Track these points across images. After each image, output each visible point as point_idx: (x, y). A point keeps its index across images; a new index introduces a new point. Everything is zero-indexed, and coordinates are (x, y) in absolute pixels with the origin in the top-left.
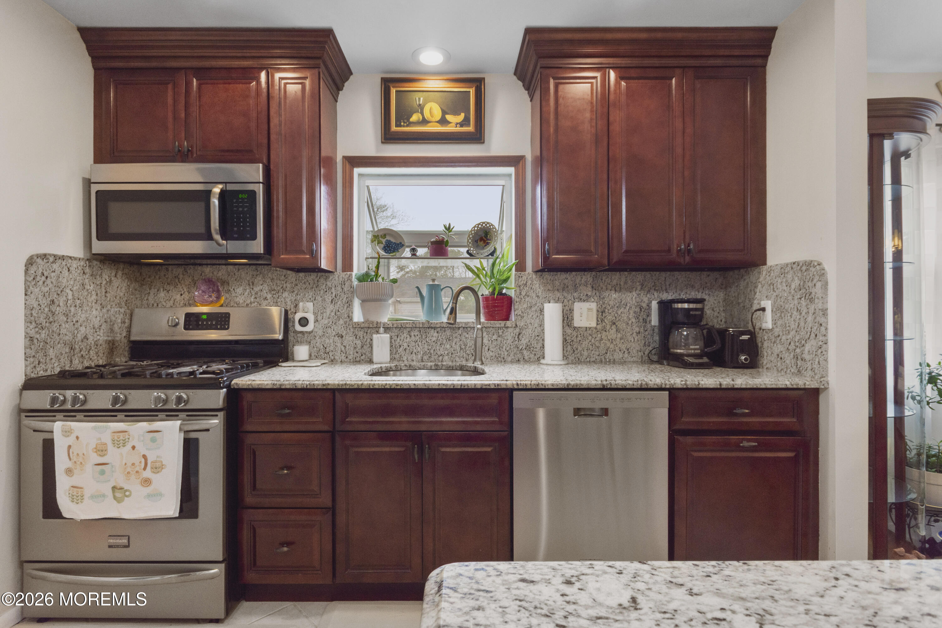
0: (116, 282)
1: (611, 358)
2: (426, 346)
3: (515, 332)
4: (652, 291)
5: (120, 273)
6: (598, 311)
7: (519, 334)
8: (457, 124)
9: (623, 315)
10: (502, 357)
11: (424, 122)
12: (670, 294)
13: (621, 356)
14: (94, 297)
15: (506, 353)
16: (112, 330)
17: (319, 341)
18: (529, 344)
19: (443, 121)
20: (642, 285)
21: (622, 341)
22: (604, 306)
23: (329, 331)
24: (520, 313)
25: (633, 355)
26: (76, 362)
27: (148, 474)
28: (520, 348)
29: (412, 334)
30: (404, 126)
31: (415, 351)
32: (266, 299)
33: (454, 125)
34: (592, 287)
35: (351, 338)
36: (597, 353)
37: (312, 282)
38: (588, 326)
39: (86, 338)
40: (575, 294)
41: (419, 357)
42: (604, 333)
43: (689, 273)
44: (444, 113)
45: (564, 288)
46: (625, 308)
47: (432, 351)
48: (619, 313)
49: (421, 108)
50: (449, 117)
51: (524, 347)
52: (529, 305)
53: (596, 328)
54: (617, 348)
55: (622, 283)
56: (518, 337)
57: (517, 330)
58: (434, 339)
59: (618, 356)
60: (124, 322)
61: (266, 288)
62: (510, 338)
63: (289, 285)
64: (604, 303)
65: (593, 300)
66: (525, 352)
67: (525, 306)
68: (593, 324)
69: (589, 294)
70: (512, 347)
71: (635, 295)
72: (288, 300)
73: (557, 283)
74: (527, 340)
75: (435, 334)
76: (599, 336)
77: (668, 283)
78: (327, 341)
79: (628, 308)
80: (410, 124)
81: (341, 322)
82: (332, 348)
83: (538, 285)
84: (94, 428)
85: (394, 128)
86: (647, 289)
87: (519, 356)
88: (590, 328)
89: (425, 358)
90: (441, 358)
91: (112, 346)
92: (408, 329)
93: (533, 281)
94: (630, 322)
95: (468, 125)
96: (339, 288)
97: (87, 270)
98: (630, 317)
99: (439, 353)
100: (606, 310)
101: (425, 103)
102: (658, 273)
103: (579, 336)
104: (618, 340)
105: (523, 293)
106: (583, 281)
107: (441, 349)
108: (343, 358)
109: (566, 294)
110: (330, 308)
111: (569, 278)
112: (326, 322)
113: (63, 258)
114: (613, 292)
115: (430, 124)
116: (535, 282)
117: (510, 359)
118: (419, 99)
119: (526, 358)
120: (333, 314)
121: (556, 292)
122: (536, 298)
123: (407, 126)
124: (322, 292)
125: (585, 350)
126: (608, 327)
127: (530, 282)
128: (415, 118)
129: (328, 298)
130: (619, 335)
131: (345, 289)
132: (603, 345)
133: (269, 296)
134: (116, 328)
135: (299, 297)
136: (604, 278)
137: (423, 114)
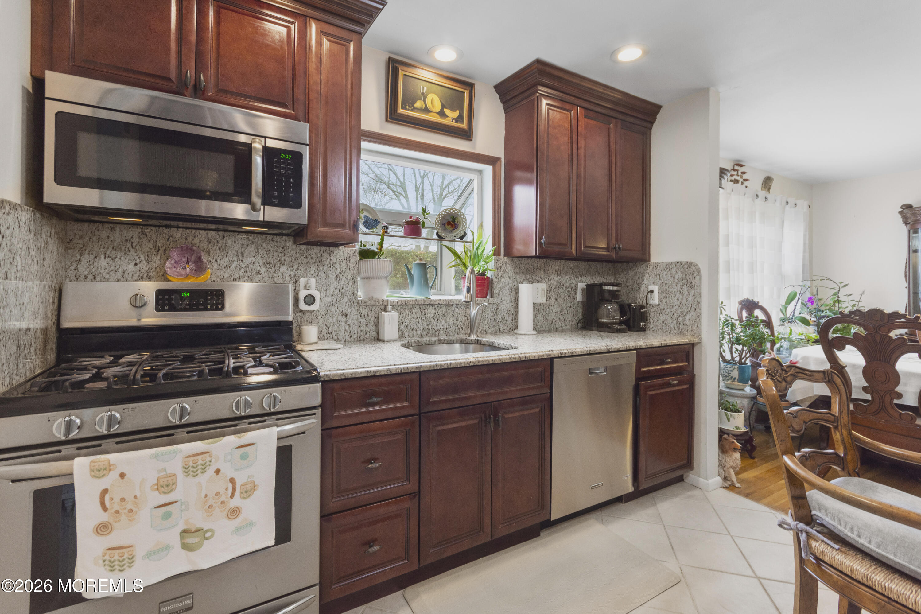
1: (555, 327)
2: (425, 323)
3: (494, 307)
4: (578, 275)
6: (547, 290)
7: (497, 309)
8: (453, 119)
9: (562, 293)
10: (484, 329)
11: (426, 110)
12: (587, 278)
13: (560, 325)
15: (487, 327)
17: (321, 320)
18: (503, 317)
19: (442, 114)
20: (572, 270)
21: (561, 313)
22: (551, 287)
23: (333, 309)
24: (498, 291)
25: (567, 324)
27: (236, 502)
28: (497, 321)
29: (413, 311)
30: (408, 110)
31: (416, 327)
32: (259, 273)
33: (450, 119)
34: (544, 271)
35: (355, 317)
36: (547, 323)
37: (314, 256)
38: (541, 302)
40: (534, 277)
41: (419, 332)
42: (551, 307)
43: (597, 263)
44: (443, 106)
45: (527, 272)
46: (563, 288)
47: (430, 327)
48: (559, 291)
49: (424, 97)
50: (447, 111)
51: (500, 321)
52: (504, 285)
53: (546, 304)
54: (558, 319)
55: (561, 269)
56: (496, 312)
57: (496, 306)
58: (432, 315)
59: (558, 325)
61: (259, 260)
62: (490, 313)
63: (288, 259)
64: (551, 284)
65: (544, 281)
66: (500, 324)
67: (501, 285)
68: (545, 301)
69: (542, 276)
70: (492, 321)
71: (569, 278)
72: (286, 275)
73: (522, 267)
74: (502, 315)
75: (433, 311)
76: (548, 310)
77: (586, 270)
78: (331, 320)
79: (564, 288)
80: (414, 109)
81: (346, 299)
82: (335, 328)
83: (510, 268)
84: (156, 456)
85: (400, 110)
86: (575, 274)
87: (496, 328)
88: (542, 304)
89: (424, 333)
90: (437, 333)
92: (410, 307)
93: (506, 265)
94: (566, 299)
95: (462, 122)
96: (344, 264)
98: (566, 295)
99: (436, 329)
100: (552, 290)
101: (429, 92)
102: (581, 262)
103: (536, 310)
104: (559, 313)
105: (500, 275)
106: (538, 267)
107: (438, 324)
108: (347, 338)
109: (528, 276)
110: (334, 284)
111: (530, 263)
112: (330, 300)
114: (556, 275)
115: (431, 114)
116: (508, 265)
117: (490, 331)
118: (423, 88)
119: (501, 329)
120: (337, 291)
121: (522, 274)
122: (509, 279)
123: (412, 110)
124: (326, 267)
125: (539, 322)
126: (553, 302)
127: (504, 265)
128: (418, 104)
129: (332, 274)
130: (559, 309)
131: (351, 265)
132: (550, 317)
133: (263, 270)
135: (299, 272)
136: (551, 264)
137: (425, 103)
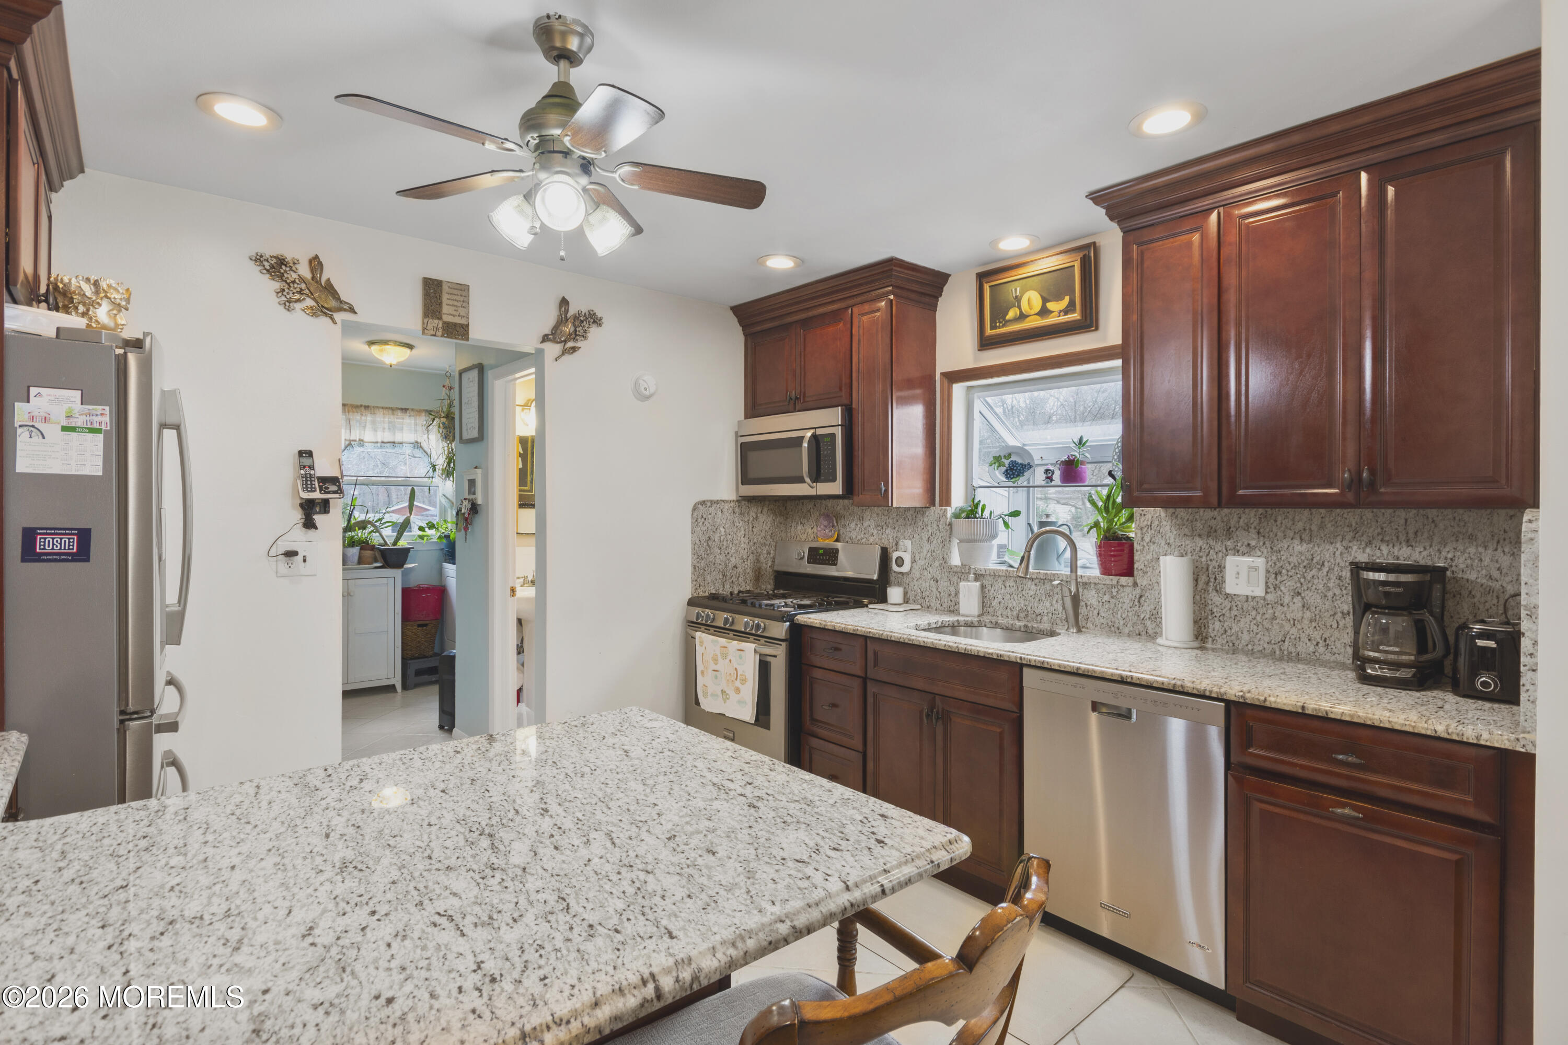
0: (762, 518)
1: (1292, 649)
2: (1023, 602)
3: (1134, 593)
4: (1377, 542)
5: (765, 510)
6: (1268, 571)
7: (1141, 597)
8: (1061, 311)
9: (1316, 581)
10: (1116, 625)
11: (1022, 317)
12: (1418, 550)
13: (1312, 649)
14: (743, 532)
15: (1122, 622)
16: (758, 561)
17: (916, 583)
18: (1154, 612)
19: (1044, 312)
20: (1356, 531)
21: (1314, 624)
22: (1279, 564)
23: (926, 573)
24: (1142, 567)
25: (1335, 650)
26: (727, 587)
27: (738, 684)
28: (1142, 616)
29: (1007, 585)
30: (999, 327)
31: (1010, 606)
32: (872, 535)
33: (1056, 314)
34: (1259, 533)
35: (945, 584)
36: (1267, 639)
37: (910, 518)
38: (1250, 594)
39: (736, 567)
40: (1229, 543)
41: (1015, 613)
42: (1280, 607)
43: (1461, 511)
44: (1045, 300)
45: (1211, 533)
46: (1320, 569)
47: (1029, 609)
48: (1309, 577)
49: (1018, 299)
50: (1051, 306)
51: (1147, 616)
52: (1155, 556)
53: (1264, 599)
54: (1303, 635)
55: (1314, 528)
56: (1139, 601)
57: (1138, 591)
58: (1032, 593)
59: (1305, 648)
60: (770, 553)
61: (873, 523)
62: (1127, 601)
63: (891, 521)
64: (1279, 560)
65: (1259, 553)
66: (1148, 623)
67: (1149, 557)
68: (1259, 592)
69: (1253, 543)
70: (1130, 614)
71: (1341, 549)
72: (890, 537)
73: (1199, 525)
74: (1152, 607)
75: (1033, 587)
76: (1270, 611)
77: (1411, 530)
78: (924, 584)
79: (1325, 570)
80: (1006, 323)
81: (937, 564)
82: (928, 593)
83: (1168, 527)
84: (713, 641)
85: (989, 332)
86: (1365, 538)
87: (1141, 628)
88: (1254, 598)
89: (1022, 615)
90: (1039, 618)
91: (758, 575)
92: (1003, 578)
93: (1160, 522)
94: (1330, 594)
95: (1074, 311)
96: (935, 526)
97: (737, 510)
98: (1331, 585)
99: (1037, 612)
100: (1284, 571)
101: (1023, 293)
102: (1390, 511)
103: (1235, 608)
104: (1306, 622)
105: (1147, 539)
106: (1241, 523)
107: (1040, 607)
108: (939, 606)
109: (1212, 542)
110: (927, 547)
111: (1219, 518)
112: (923, 563)
113: (717, 502)
114: (1297, 541)
115: (1028, 319)
116: (1165, 523)
117: (1126, 630)
118: (1016, 290)
119: (1150, 631)
120: (929, 554)
121: (1197, 539)
122: (1166, 546)
123: (1004, 326)
124: (919, 529)
125: (1245, 632)
126: (1287, 600)
127: (1157, 523)
128: (1011, 314)
129: (925, 536)
130: (1308, 614)
131: (941, 527)
132: (1276, 627)
133: (875, 532)
134: (762, 558)
135: (899, 534)
136: (1279, 519)
137: (1019, 307)
